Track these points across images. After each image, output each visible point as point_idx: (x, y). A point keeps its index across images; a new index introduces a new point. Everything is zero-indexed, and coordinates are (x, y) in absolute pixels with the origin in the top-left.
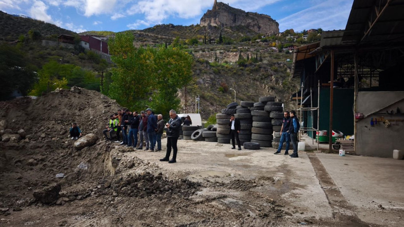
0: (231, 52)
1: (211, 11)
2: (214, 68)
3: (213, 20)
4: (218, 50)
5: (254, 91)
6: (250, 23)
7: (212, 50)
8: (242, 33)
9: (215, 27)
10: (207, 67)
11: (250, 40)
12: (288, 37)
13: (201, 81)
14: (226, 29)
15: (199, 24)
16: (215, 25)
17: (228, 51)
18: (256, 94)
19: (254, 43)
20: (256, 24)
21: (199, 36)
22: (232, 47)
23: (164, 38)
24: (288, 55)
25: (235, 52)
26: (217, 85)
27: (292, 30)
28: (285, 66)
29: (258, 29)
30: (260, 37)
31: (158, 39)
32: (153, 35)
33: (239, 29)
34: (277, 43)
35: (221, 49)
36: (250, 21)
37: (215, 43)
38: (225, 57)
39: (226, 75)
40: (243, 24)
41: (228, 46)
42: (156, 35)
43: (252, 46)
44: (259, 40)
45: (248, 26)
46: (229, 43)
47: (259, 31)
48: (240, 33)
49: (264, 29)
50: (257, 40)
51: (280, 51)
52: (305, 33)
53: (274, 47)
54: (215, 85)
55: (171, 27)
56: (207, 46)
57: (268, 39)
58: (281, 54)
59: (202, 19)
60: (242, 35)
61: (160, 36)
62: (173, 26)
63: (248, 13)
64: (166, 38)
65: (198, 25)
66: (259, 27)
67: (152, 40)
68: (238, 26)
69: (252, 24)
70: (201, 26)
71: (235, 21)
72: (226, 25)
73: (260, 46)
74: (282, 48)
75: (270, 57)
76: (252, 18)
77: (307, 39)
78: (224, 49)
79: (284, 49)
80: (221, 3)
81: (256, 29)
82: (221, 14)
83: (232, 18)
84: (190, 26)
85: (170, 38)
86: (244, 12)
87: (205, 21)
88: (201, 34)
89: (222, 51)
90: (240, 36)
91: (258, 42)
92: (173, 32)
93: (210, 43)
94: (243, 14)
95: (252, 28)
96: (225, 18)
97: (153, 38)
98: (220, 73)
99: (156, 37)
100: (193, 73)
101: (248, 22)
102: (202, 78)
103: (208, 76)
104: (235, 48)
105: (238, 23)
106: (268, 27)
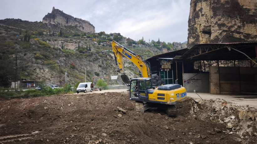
0: (69, 42)
1: (50, 14)
2: (65, 53)
3: (52, 20)
4: (60, 40)
5: (90, 68)
6: (77, 25)
7: (55, 40)
8: (73, 30)
9: (54, 25)
10: (60, 52)
11: (79, 36)
12: (102, 36)
13: (58, 61)
14: (61, 27)
15: (42, 21)
16: (54, 23)
17: (67, 42)
18: (91, 70)
19: (82, 38)
20: (81, 26)
21: (42, 30)
22: (69, 40)
23: (14, 29)
24: (104, 47)
25: (72, 43)
26: (68, 64)
27: (104, 32)
28: (106, 54)
29: (82, 29)
30: (85, 35)
31: (9, 29)
32: (4, 25)
33: (71, 27)
34: (97, 39)
35: (62, 40)
36: (77, 23)
37: (57, 36)
38: (65, 45)
39: (72, 58)
40: (73, 25)
41: (66, 38)
42: (8, 26)
43: (82, 39)
44: (85, 37)
45: (76, 26)
46: (67, 37)
47: (83, 30)
48: (71, 31)
49: (86, 29)
50: (84, 36)
51: (99, 44)
52: (111, 35)
53: (95, 41)
54: (67, 64)
55: (20, 21)
56: (52, 38)
57: (91, 36)
58: (100, 46)
59: (44, 19)
60: (73, 32)
61: (10, 27)
62: (21, 20)
63: (76, 18)
64: (16, 29)
65: (40, 22)
66: (83, 28)
67: (4, 29)
68: (70, 26)
69: (79, 25)
70: (44, 23)
71: (67, 22)
72: (62, 24)
73: (86, 40)
74: (100, 43)
75: (94, 47)
76: (78, 22)
77: (113, 38)
78: (64, 41)
79: (101, 43)
80: (58, 10)
81: (81, 29)
82: (58, 17)
83: (65, 20)
84: (35, 22)
85: (20, 29)
86: (73, 17)
87: (46, 20)
88: (44, 28)
89: (63, 42)
90: (72, 32)
91: (85, 38)
92: (21, 25)
93: (54, 36)
94: (72, 19)
95: (78, 28)
96: (61, 20)
97: (4, 28)
98: (68, 56)
99: (8, 27)
100: (52, 56)
101: (76, 24)
102: (59, 60)
103: (62, 59)
104: (71, 40)
105: (69, 24)
106: (88, 28)
